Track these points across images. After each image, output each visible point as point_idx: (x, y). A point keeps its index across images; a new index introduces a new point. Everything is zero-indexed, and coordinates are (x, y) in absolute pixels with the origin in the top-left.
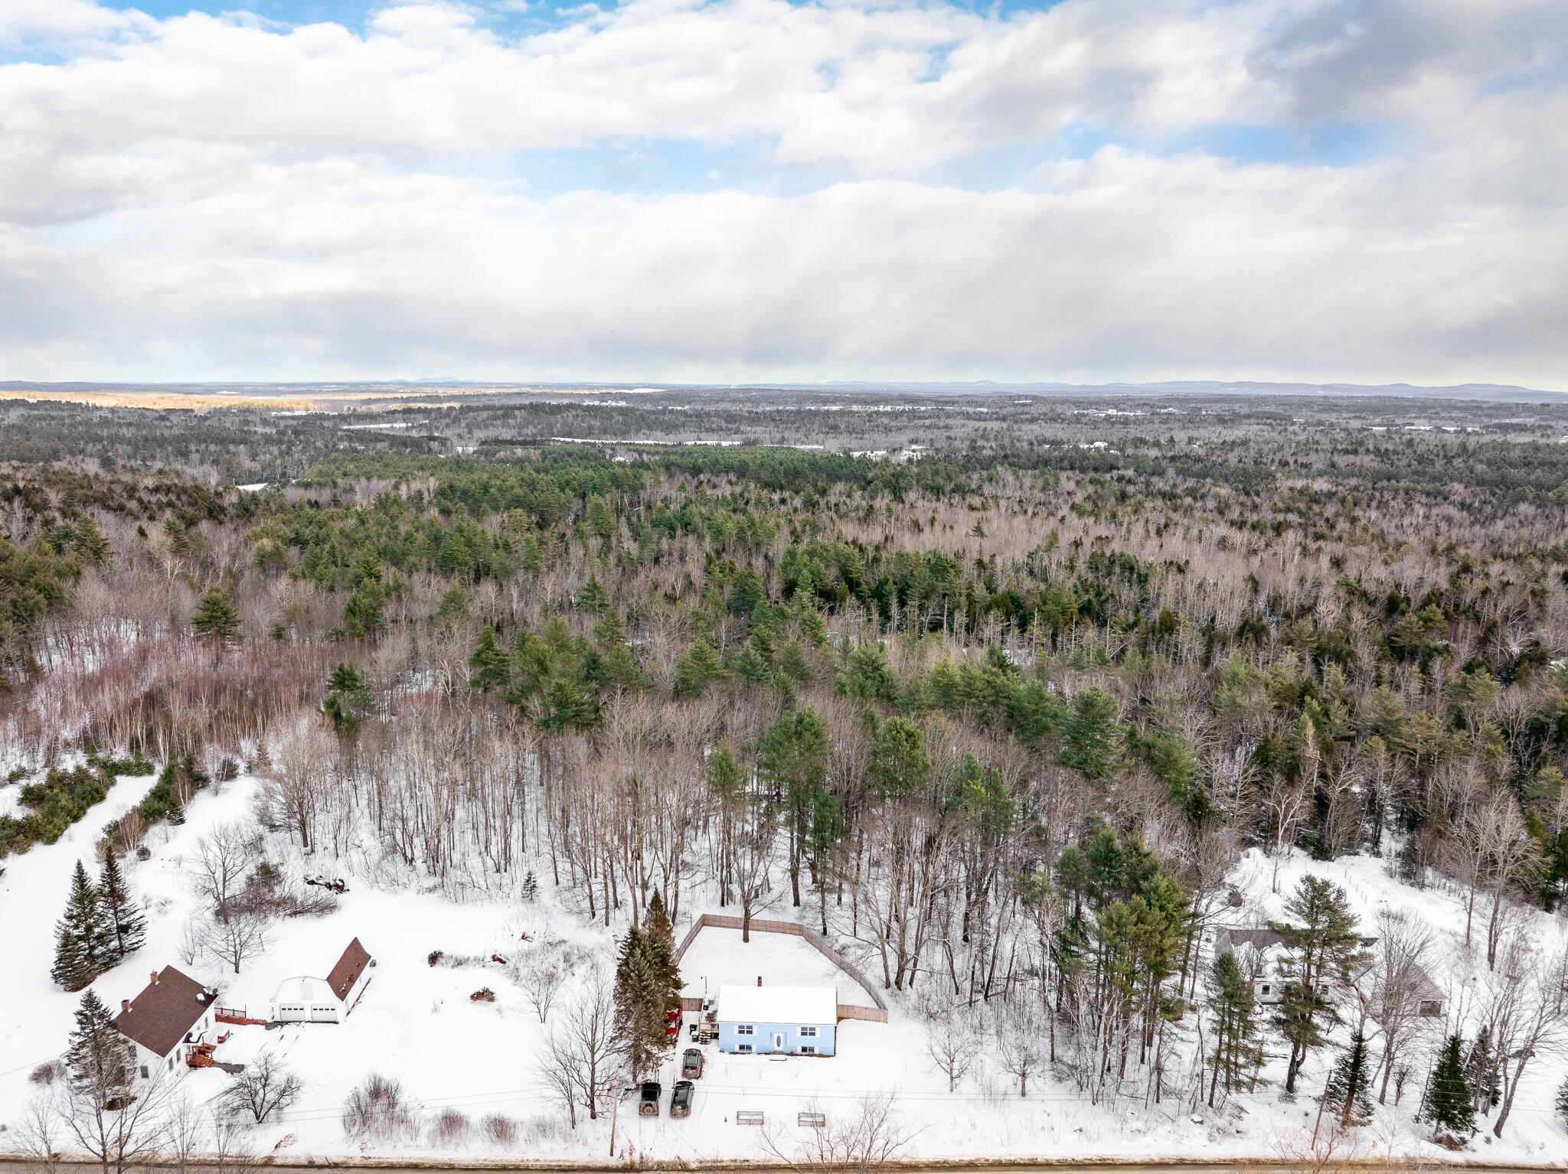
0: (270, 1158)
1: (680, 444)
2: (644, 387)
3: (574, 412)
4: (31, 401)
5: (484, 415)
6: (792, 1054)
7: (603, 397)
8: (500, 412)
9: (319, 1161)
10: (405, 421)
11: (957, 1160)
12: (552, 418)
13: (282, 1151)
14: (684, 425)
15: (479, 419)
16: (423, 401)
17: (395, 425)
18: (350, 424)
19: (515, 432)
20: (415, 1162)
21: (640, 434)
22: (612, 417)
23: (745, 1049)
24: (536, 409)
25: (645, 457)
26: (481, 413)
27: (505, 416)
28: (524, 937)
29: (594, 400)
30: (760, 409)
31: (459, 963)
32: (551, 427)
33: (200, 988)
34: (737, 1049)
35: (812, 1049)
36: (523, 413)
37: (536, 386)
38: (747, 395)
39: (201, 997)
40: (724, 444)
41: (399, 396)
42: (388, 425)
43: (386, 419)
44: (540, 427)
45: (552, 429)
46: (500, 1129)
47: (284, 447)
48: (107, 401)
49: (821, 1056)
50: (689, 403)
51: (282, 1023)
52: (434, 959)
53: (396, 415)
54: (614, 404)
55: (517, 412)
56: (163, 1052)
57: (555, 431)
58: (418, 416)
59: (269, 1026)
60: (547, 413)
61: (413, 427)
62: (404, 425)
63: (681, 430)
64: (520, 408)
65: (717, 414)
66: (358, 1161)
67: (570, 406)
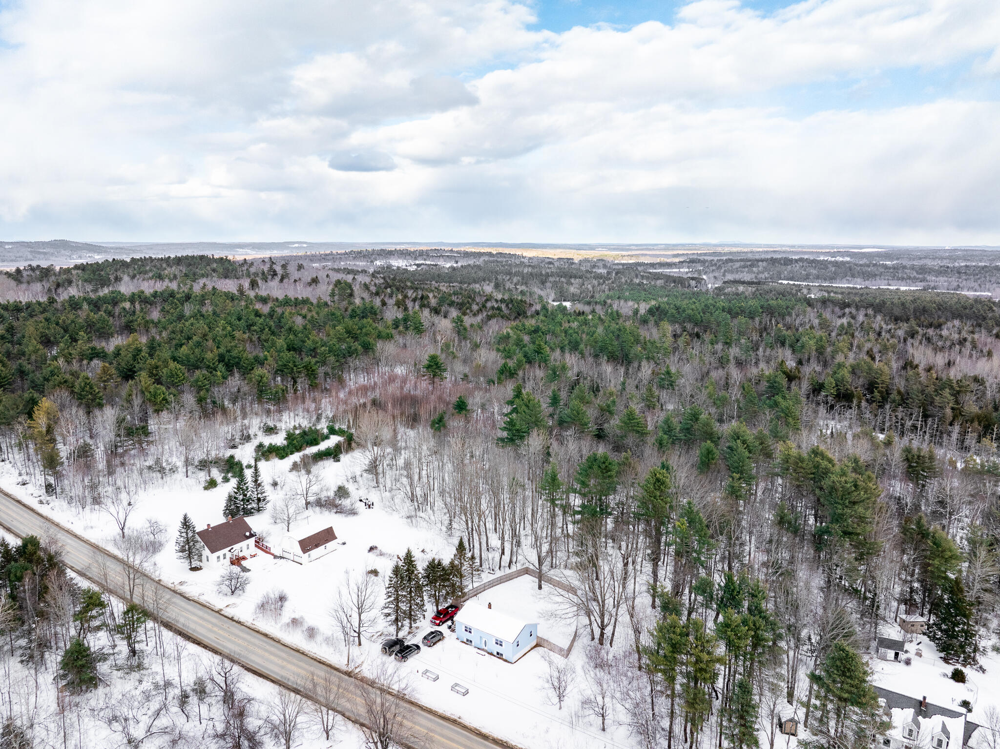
0: (221, 610)
1: (866, 288)
2: (874, 247)
3: (801, 264)
4: (494, 252)
5: (738, 265)
6: (491, 654)
7: (833, 255)
8: (749, 263)
9: (235, 618)
10: (688, 267)
11: (514, 744)
12: (783, 267)
13: (228, 609)
14: (881, 274)
15: (734, 267)
16: (710, 256)
17: (681, 270)
18: (655, 269)
19: (753, 276)
20: (268, 633)
21: (844, 280)
22: (827, 268)
23: (469, 642)
24: (773, 261)
25: (832, 294)
26: (736, 263)
27: (752, 266)
28: (423, 551)
29: (827, 256)
30: (956, 264)
31: (381, 554)
32: (779, 273)
33: (250, 529)
34: (465, 641)
35: (502, 655)
36: (765, 264)
37: (794, 247)
38: (953, 255)
39: (248, 534)
40: (903, 288)
41: (696, 252)
42: (678, 270)
43: (678, 266)
44: (771, 273)
45: (780, 275)
46: (311, 633)
47: (601, 281)
48: (529, 254)
49: (506, 661)
50: (898, 259)
51: (281, 557)
52: (372, 549)
53: (684, 264)
54: (841, 259)
55: (760, 263)
56: (213, 551)
57: (782, 276)
58: (699, 265)
59: (275, 557)
60: (781, 264)
61: (692, 271)
62: (687, 270)
63: (878, 278)
64: (762, 261)
65: (913, 268)
66: (248, 624)
67: (801, 260)
